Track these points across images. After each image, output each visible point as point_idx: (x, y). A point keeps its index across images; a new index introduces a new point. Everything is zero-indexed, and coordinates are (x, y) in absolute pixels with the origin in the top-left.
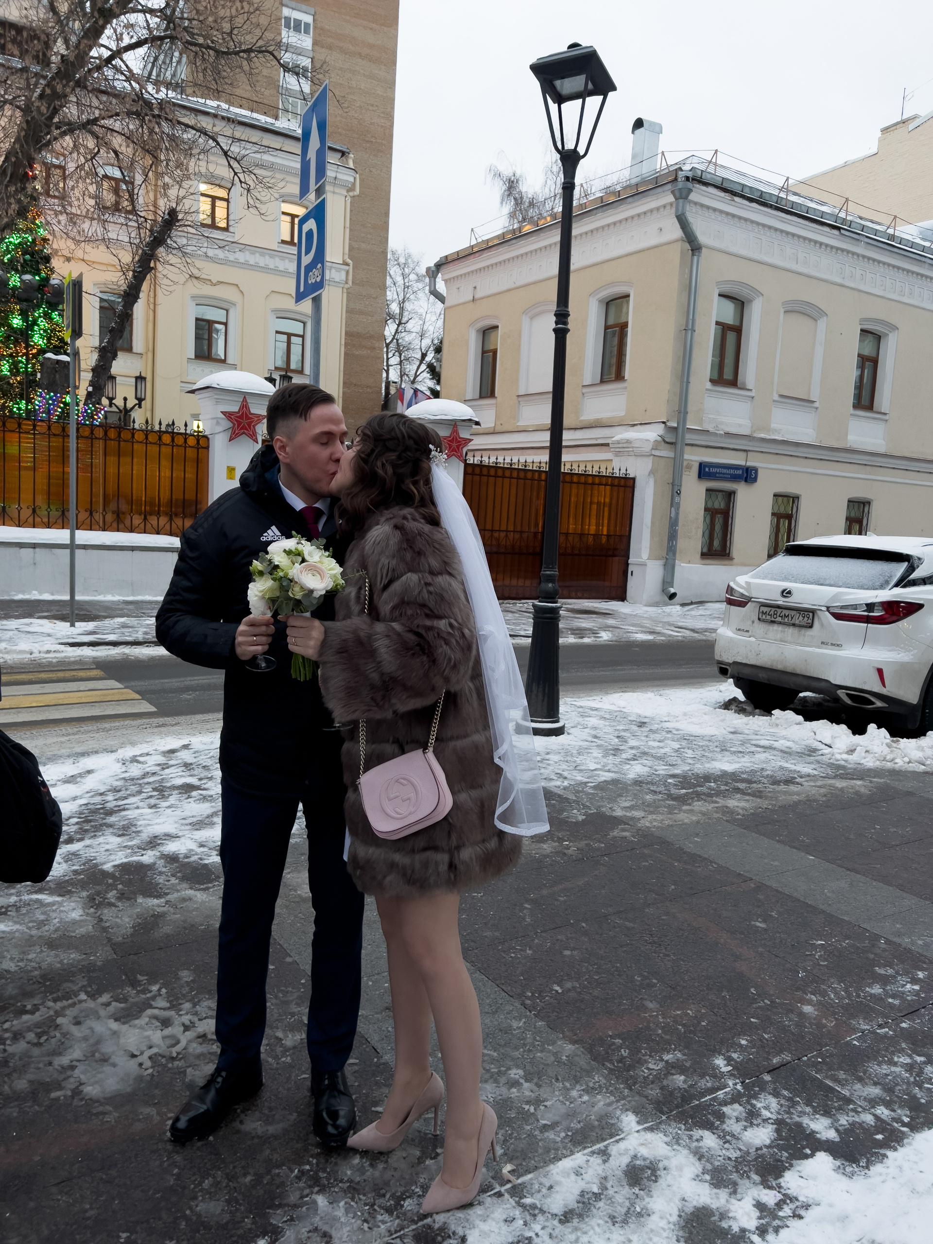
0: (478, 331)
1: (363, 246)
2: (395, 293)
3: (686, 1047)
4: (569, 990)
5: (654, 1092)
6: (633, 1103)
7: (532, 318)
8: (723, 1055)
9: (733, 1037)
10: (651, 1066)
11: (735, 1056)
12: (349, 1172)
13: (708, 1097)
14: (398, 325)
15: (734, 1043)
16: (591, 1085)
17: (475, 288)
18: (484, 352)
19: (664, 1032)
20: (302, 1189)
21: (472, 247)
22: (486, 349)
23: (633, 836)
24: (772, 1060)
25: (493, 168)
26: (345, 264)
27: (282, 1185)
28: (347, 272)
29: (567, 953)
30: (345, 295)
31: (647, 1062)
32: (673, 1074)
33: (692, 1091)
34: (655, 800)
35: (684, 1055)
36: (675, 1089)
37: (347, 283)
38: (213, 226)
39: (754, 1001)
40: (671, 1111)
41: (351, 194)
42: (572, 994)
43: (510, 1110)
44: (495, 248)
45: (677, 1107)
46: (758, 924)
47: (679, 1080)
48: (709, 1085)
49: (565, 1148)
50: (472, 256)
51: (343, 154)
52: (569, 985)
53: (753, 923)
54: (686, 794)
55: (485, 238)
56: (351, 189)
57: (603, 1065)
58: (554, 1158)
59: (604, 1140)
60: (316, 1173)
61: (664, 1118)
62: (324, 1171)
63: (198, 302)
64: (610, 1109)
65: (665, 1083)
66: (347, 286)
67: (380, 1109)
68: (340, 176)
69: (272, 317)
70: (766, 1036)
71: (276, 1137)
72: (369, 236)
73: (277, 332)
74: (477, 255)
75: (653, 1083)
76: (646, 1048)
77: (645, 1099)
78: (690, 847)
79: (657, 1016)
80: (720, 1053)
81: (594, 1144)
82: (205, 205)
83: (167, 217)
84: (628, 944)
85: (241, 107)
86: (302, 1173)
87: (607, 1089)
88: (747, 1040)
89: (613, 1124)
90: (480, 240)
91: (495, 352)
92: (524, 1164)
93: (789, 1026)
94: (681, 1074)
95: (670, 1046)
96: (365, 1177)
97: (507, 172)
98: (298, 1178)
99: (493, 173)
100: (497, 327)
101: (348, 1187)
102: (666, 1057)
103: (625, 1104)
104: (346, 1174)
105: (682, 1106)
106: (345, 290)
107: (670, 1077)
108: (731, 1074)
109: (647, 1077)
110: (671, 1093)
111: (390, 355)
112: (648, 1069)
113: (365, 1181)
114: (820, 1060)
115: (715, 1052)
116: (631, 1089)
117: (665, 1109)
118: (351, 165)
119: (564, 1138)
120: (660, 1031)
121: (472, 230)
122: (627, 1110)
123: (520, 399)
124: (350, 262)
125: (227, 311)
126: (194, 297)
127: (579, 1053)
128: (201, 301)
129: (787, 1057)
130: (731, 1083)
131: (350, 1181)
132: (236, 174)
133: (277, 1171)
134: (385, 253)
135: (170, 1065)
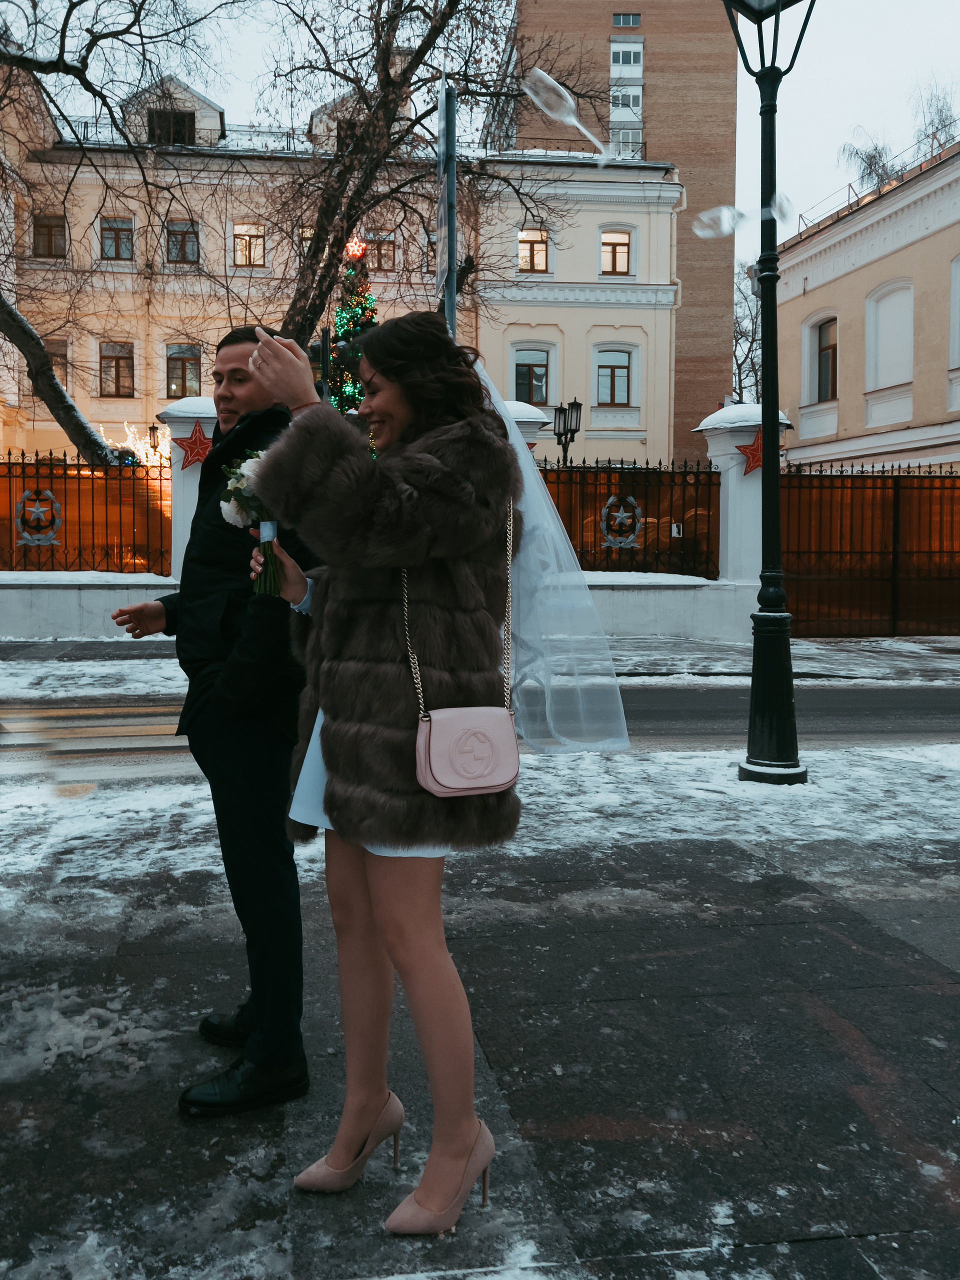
0: (813, 327)
2: (747, 308)
3: (685, 1179)
4: (574, 1075)
5: (590, 1225)
6: (548, 1231)
7: (878, 301)
8: (734, 1202)
9: (769, 1183)
10: (611, 1191)
11: (752, 1207)
13: (665, 1252)
14: (752, 343)
15: (767, 1192)
16: (507, 1194)
17: (806, 279)
18: (821, 350)
19: (665, 1154)
21: (800, 234)
22: (824, 345)
23: (815, 908)
24: (809, 1226)
26: (673, 284)
28: (676, 292)
29: (607, 1030)
30: (674, 317)
31: (610, 1184)
32: (636, 1209)
33: (649, 1239)
34: (884, 869)
35: (673, 1188)
36: (624, 1229)
37: (675, 304)
38: (532, 270)
39: (847, 1140)
40: (595, 1255)
41: (678, 210)
42: (573, 1081)
43: (377, 1199)
45: (609, 1252)
46: (934, 1042)
47: (639, 1218)
48: (680, 1236)
49: (409, 1262)
50: (801, 244)
51: (667, 171)
52: (577, 1069)
56: (679, 203)
57: (546, 1174)
58: (386, 1270)
59: (469, 1266)
61: (578, 1261)
63: (518, 348)
64: (510, 1230)
65: (615, 1217)
66: (676, 307)
69: (594, 353)
70: (826, 1193)
73: (600, 367)
74: (806, 242)
75: (597, 1212)
76: (623, 1168)
77: (567, 1231)
78: (897, 930)
79: (672, 1130)
80: (731, 1198)
81: (451, 1268)
82: (524, 250)
83: (464, 265)
84: (703, 1035)
87: (525, 1204)
88: (789, 1191)
89: (497, 1251)
90: (810, 225)
91: (834, 348)
92: (343, 1266)
93: (878, 1187)
94: (646, 1211)
95: (661, 1172)
99: (847, 153)
100: (834, 319)
102: (645, 1185)
103: (534, 1230)
105: (618, 1253)
106: (674, 312)
107: (628, 1212)
108: (726, 1230)
109: (595, 1204)
110: (614, 1233)
111: (743, 376)
112: (605, 1194)
114: (895, 1245)
115: (723, 1194)
116: (558, 1213)
117: (588, 1251)
118: (676, 180)
119: (419, 1249)
120: (660, 1150)
121: (801, 216)
122: (532, 1238)
123: (868, 397)
124: (678, 281)
125: (547, 353)
126: (513, 344)
127: (525, 1152)
128: (521, 347)
129: (840, 1228)
130: (716, 1242)
134: (731, 267)
135: (72, 1066)
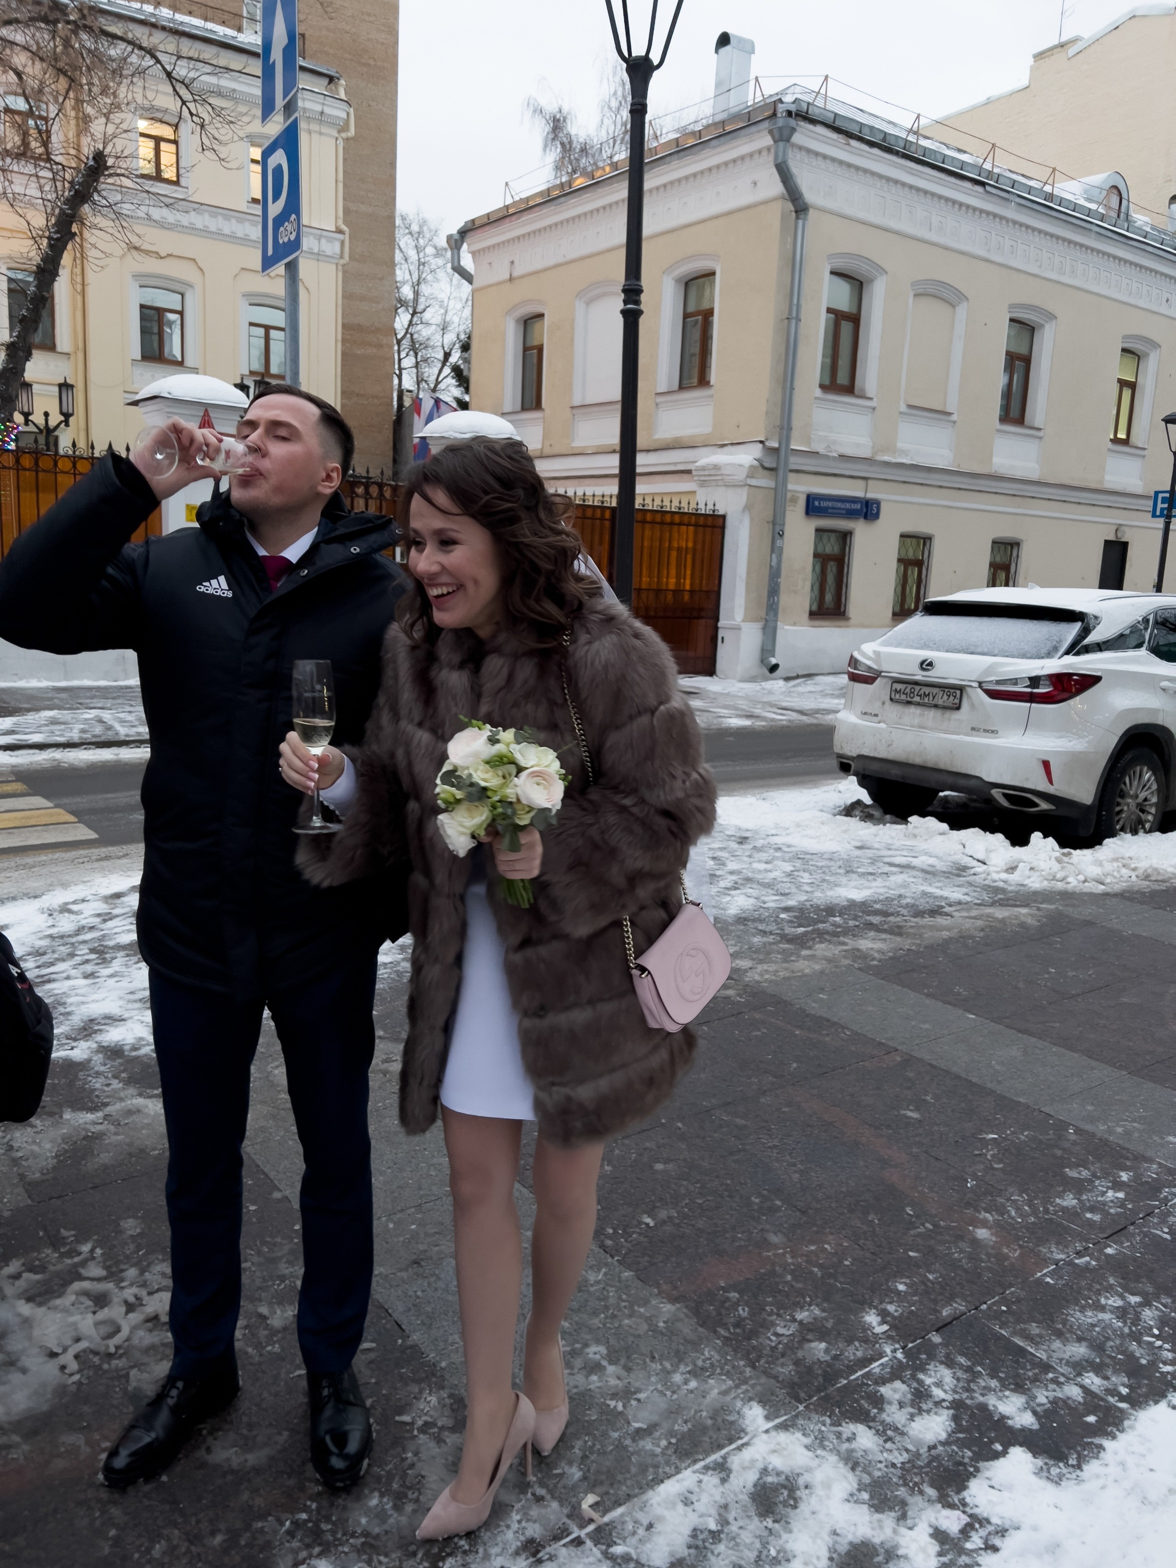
0: (518, 321)
1: (363, 208)
2: (407, 272)
3: (826, 1299)
4: (664, 1222)
5: (786, 1370)
6: (758, 1388)
7: (588, 303)
8: (876, 1308)
9: (887, 1281)
10: (780, 1330)
11: (891, 1308)
12: (364, 1521)
13: (860, 1373)
14: (413, 315)
15: (889, 1290)
16: (700, 1363)
17: (512, 262)
18: (526, 349)
19: (795, 1278)
20: (296, 1552)
21: (507, 207)
22: (529, 344)
23: (740, 996)
24: (941, 1313)
25: (532, 101)
26: (340, 231)
27: (267, 1546)
28: (342, 243)
29: (659, 1167)
30: (340, 274)
31: (773, 1324)
32: (810, 1341)
33: (838, 1365)
34: (764, 944)
35: (823, 1311)
36: (814, 1363)
37: (342, 257)
38: (158, 177)
39: (911, 1225)
40: (810, 1397)
41: (344, 135)
42: (668, 1228)
43: (589, 1409)
44: (536, 209)
45: (819, 1390)
46: (910, 1114)
47: (819, 1349)
48: (859, 1354)
49: (668, 1463)
50: (508, 220)
51: (331, 79)
52: (663, 1214)
53: (903, 1112)
54: (805, 934)
55: (524, 195)
56: (344, 128)
57: (715, 1332)
58: (653, 1480)
59: (720, 1447)
60: (317, 1524)
61: (801, 1408)
62: (328, 1519)
63: (143, 283)
64: (728, 1398)
65: (800, 1354)
66: (342, 262)
67: (406, 1418)
68: (328, 110)
69: (243, 304)
70: (931, 1277)
71: (257, 1470)
72: (370, 195)
73: (252, 324)
74: (514, 218)
75: (783, 1355)
76: (771, 1304)
77: (773, 1381)
78: (813, 1007)
79: (784, 1254)
80: (871, 1306)
81: (707, 1455)
82: (146, 149)
83: (91, 163)
84: (739, 1151)
85: (190, 13)
86: (296, 1524)
87: (722, 1369)
88: (906, 1284)
89: (732, 1423)
90: (517, 198)
91: (540, 349)
92: (612, 1491)
93: (960, 1260)
94: (821, 1340)
95: (804, 1298)
96: (386, 1527)
97: (551, 108)
98: (291, 1533)
99: (532, 109)
100: (541, 316)
101: (363, 1544)
102: (802, 1315)
103: (747, 1390)
104: (359, 1523)
105: (825, 1388)
106: (340, 267)
107: (807, 1346)
108: (887, 1336)
109: (776, 1347)
110: (809, 1370)
111: (403, 355)
112: (777, 1335)
113: (387, 1532)
114: (1004, 1308)
115: (864, 1304)
116: (754, 1367)
117: (802, 1395)
118: (342, 95)
119: (667, 1448)
120: (789, 1278)
121: (507, 184)
122: (751, 1399)
123: (575, 411)
124: (344, 228)
125: (183, 295)
126: (136, 276)
127: (682, 1316)
128: (145, 281)
129: (960, 1306)
130: (888, 1349)
131: (366, 1534)
132: (184, 103)
133: (260, 1525)
134: (391, 218)
135: (106, 1366)
